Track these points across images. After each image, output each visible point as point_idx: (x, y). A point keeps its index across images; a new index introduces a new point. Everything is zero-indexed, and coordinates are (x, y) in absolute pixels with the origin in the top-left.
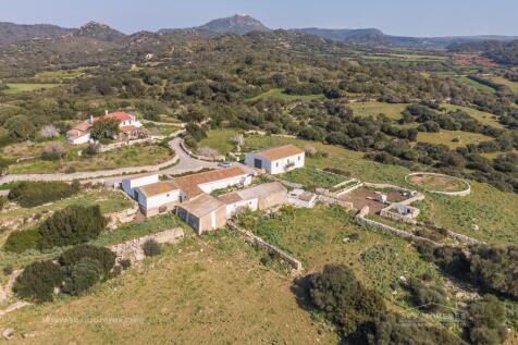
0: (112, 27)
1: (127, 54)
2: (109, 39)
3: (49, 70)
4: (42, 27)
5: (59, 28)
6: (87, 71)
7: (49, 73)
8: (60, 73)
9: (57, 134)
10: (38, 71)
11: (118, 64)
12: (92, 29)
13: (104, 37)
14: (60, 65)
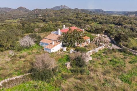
0: (26, 8)
1: (33, 15)
2: (26, 11)
3: (9, 19)
4: (6, 8)
5: (11, 9)
6: (21, 20)
7: (9, 20)
8: (12, 20)
9: (33, 43)
10: (5, 20)
11: (30, 18)
12: (20, 9)
13: (24, 11)
14: (12, 18)
